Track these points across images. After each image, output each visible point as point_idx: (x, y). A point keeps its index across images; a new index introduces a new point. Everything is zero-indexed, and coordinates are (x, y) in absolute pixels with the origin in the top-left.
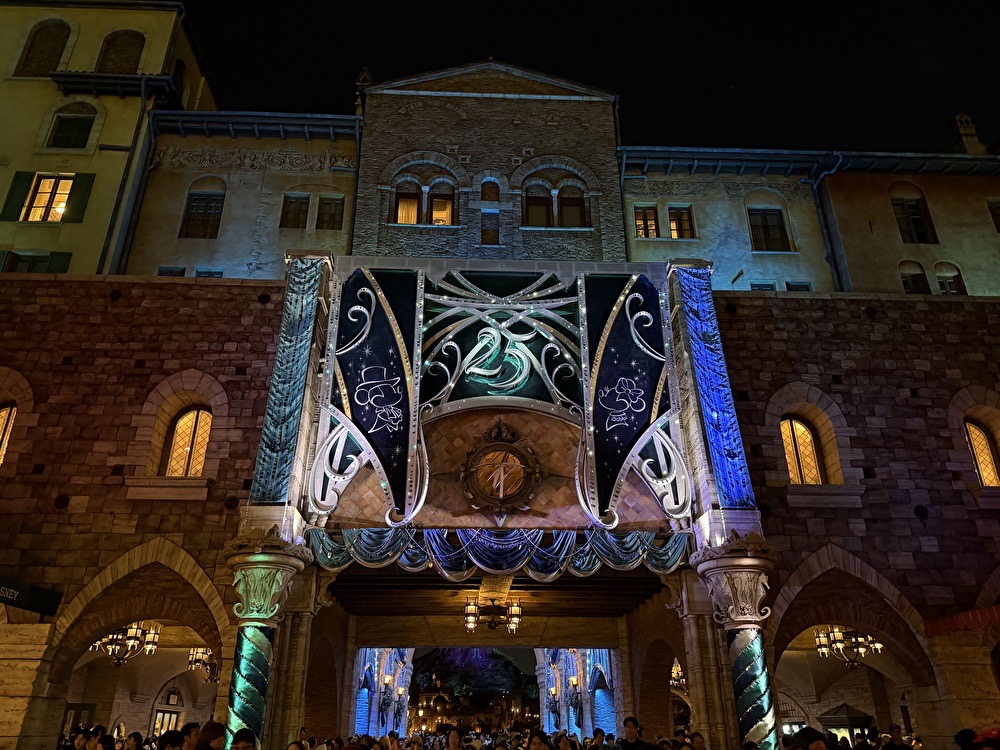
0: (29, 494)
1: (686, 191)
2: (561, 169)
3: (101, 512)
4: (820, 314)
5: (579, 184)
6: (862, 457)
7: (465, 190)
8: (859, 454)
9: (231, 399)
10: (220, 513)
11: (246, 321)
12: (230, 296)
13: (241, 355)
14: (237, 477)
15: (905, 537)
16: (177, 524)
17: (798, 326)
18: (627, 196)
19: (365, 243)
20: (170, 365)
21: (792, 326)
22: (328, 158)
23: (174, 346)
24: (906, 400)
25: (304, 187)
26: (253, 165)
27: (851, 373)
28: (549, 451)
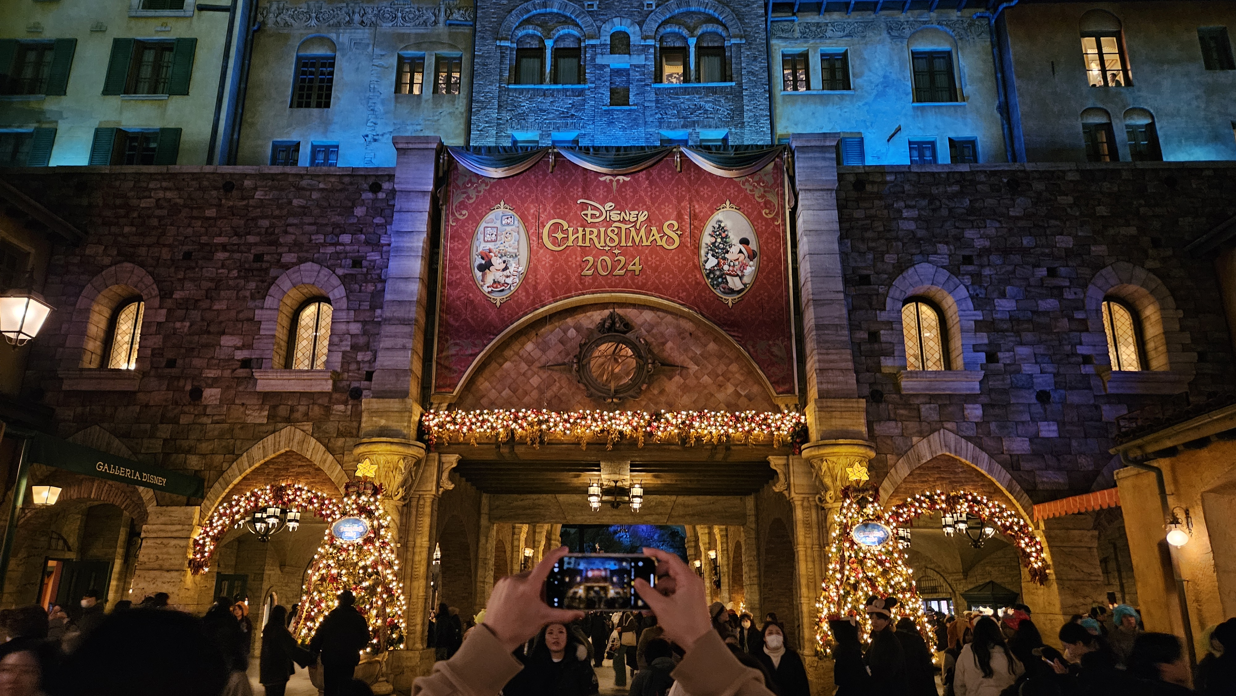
0: (164, 387)
1: (842, 34)
2: (700, 13)
3: (234, 403)
4: (956, 188)
5: (720, 29)
6: (986, 341)
7: (592, 42)
8: (983, 338)
9: (349, 292)
10: (345, 403)
11: (359, 211)
12: (340, 187)
13: (356, 247)
14: (359, 369)
15: (1023, 423)
16: (306, 414)
17: (930, 203)
18: (774, 42)
19: (485, 108)
20: (289, 258)
21: (924, 203)
22: (443, 10)
23: (290, 239)
24: (1042, 279)
25: (418, 45)
26: (363, 22)
27: (985, 252)
28: (663, 340)
